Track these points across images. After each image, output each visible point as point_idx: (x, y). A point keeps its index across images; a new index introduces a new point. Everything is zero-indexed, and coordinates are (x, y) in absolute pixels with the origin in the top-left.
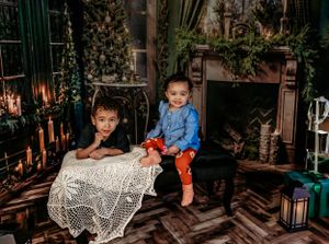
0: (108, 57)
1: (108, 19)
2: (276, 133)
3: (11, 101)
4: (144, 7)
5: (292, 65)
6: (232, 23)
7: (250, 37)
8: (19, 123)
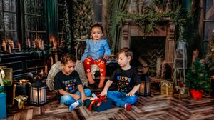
0: (84, 27)
1: (84, 8)
2: (165, 62)
3: (39, 42)
4: (101, 2)
5: (172, 27)
6: (142, 7)
7: (151, 14)
8: (42, 53)
